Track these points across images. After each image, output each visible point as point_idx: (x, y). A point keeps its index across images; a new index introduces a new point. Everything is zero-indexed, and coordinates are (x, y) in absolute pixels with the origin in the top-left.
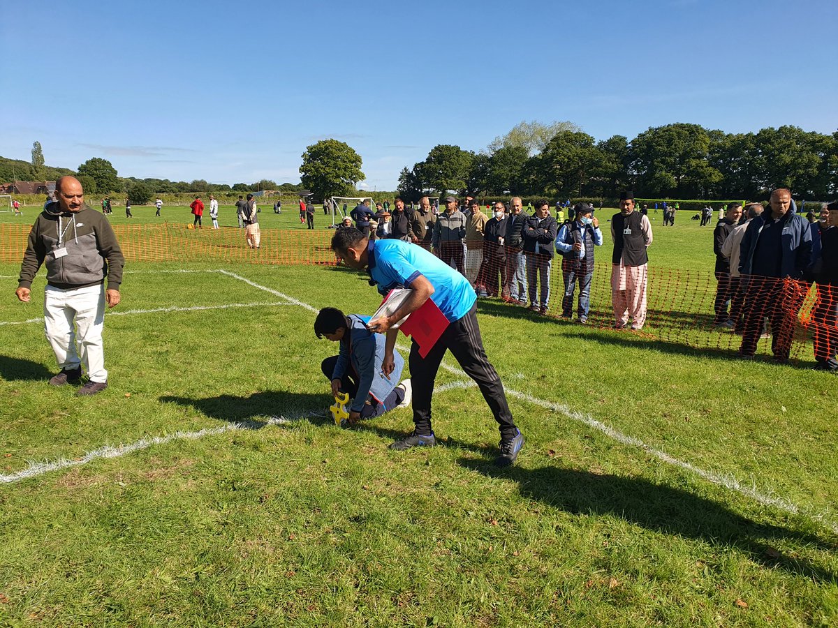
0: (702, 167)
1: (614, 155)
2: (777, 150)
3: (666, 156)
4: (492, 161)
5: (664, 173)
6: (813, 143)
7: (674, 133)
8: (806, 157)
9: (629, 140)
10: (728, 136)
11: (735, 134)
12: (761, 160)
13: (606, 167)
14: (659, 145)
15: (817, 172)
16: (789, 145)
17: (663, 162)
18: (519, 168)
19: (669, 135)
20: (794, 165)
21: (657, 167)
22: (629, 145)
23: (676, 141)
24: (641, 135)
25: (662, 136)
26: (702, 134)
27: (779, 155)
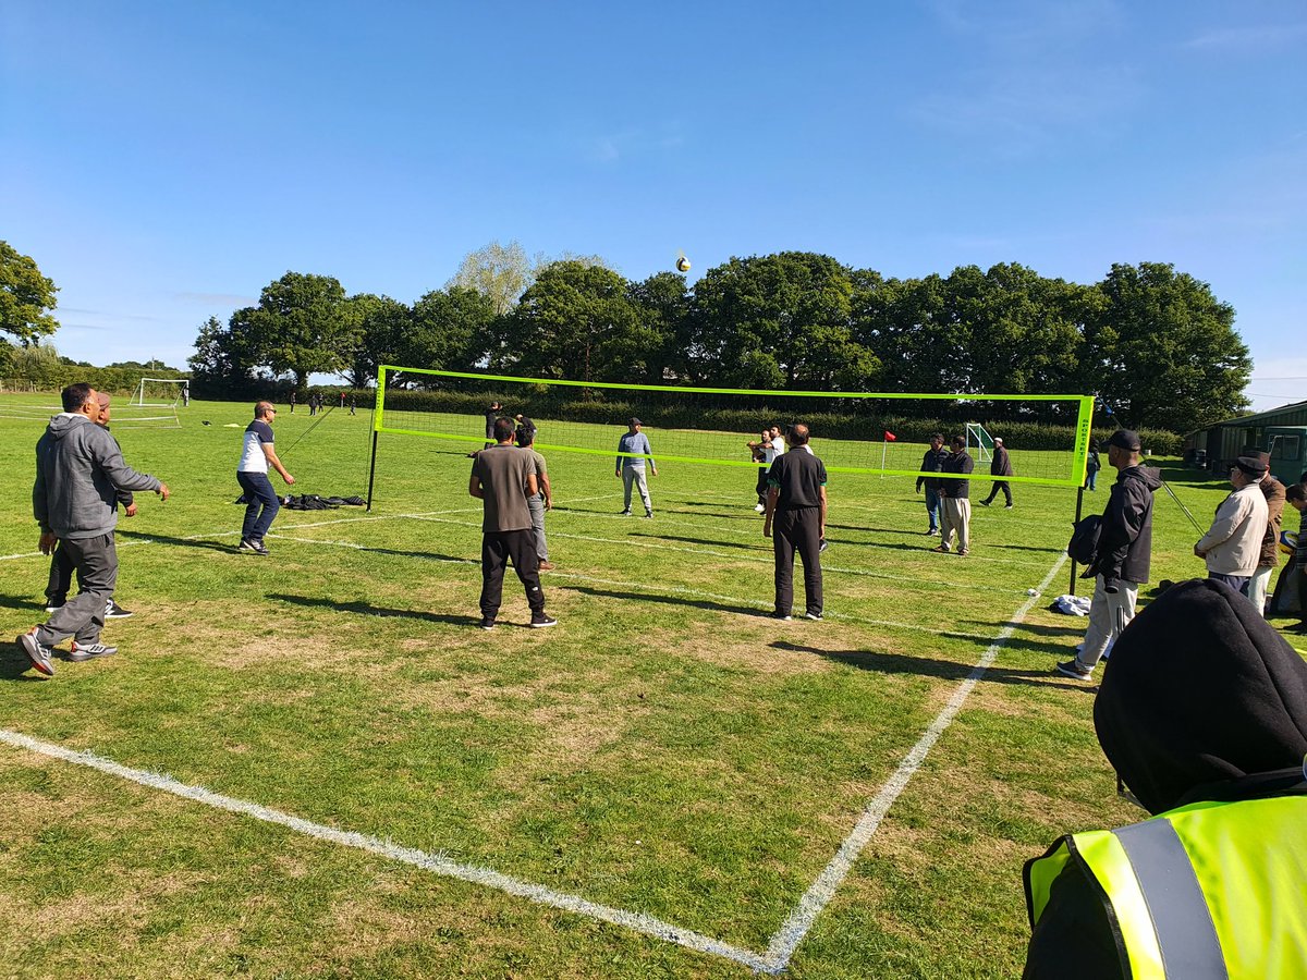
0: (838, 343)
1: (657, 313)
2: (993, 310)
3: (760, 315)
4: (412, 314)
5: (757, 353)
6: (1062, 300)
7: (780, 268)
8: (1051, 331)
9: (690, 284)
10: (889, 282)
11: (902, 278)
12: (960, 331)
13: (639, 337)
14: (750, 293)
15: (1077, 362)
16: (1017, 302)
17: (756, 329)
18: (468, 333)
19: (770, 272)
20: (1029, 346)
21: (745, 338)
22: (692, 294)
23: (785, 286)
24: (713, 273)
25: (755, 274)
26: (838, 274)
27: (996, 321)
